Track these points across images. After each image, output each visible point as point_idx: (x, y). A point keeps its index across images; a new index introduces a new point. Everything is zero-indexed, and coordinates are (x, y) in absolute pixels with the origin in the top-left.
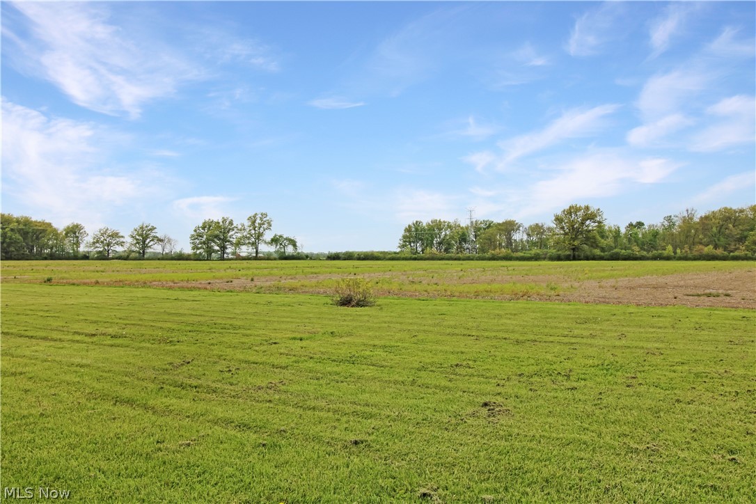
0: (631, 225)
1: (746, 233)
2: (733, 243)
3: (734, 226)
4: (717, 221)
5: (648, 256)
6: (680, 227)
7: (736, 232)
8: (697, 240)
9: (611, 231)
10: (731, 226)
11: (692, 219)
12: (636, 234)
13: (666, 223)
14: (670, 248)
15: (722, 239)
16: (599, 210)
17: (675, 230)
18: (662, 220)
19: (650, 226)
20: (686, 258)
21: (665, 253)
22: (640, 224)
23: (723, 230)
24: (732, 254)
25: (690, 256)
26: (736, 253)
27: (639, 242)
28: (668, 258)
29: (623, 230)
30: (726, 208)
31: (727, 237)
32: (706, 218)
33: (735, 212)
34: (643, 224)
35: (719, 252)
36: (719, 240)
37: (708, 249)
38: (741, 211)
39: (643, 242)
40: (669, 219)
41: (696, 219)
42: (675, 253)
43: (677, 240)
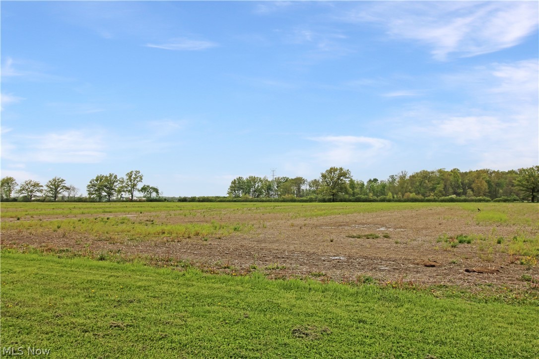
0: (370, 181)
1: (435, 186)
2: (428, 192)
3: (428, 182)
4: (419, 178)
5: (377, 199)
6: (398, 182)
7: (430, 185)
8: (408, 190)
9: (358, 184)
10: (427, 181)
11: (405, 177)
12: (373, 186)
13: (391, 180)
14: (390, 194)
15: (422, 189)
16: (348, 170)
17: (396, 184)
18: (388, 178)
19: (381, 182)
20: (399, 201)
21: (388, 197)
22: (376, 180)
23: (423, 184)
24: (426, 198)
25: (402, 199)
26: (429, 198)
27: (375, 191)
28: (389, 201)
29: (366, 184)
30: (424, 171)
31: (425, 188)
32: (413, 176)
33: (429, 173)
34: (377, 180)
35: (420, 197)
36: (420, 190)
37: (412, 195)
38: (433, 173)
39: (377, 191)
40: (392, 177)
41: (407, 177)
42: (394, 197)
43: (397, 190)
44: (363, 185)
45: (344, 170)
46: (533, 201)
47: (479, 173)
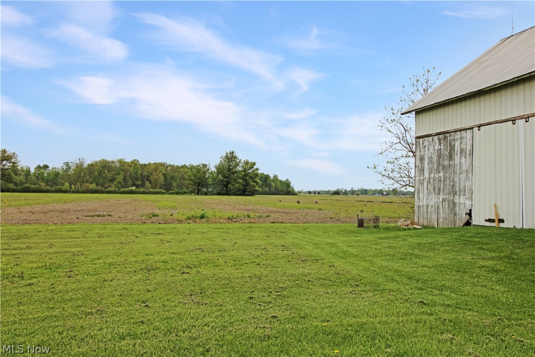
0: (39, 167)
1: (115, 176)
2: (107, 183)
3: (108, 172)
4: (98, 168)
5: (51, 189)
6: (74, 170)
7: (109, 175)
8: (85, 180)
9: (23, 170)
10: (106, 171)
11: (82, 165)
12: (42, 173)
13: (65, 167)
14: (67, 184)
15: (101, 179)
16: (14, 153)
17: (71, 172)
18: (62, 165)
19: (53, 168)
20: (77, 192)
21: (64, 188)
22: (46, 167)
23: (101, 174)
24: (106, 189)
25: (80, 190)
26: (109, 189)
27: (45, 179)
28: (66, 192)
29: (32, 170)
30: (104, 160)
31: (104, 178)
32: (92, 165)
33: (109, 162)
34: (48, 167)
35: (99, 188)
36: (99, 180)
37: (93, 186)
38: (113, 162)
39: (47, 180)
40: (67, 164)
41: (85, 166)
42: (71, 188)
43: (72, 179)
44: (28, 171)
45: (8, 153)
46: (198, 194)
47: (157, 166)
